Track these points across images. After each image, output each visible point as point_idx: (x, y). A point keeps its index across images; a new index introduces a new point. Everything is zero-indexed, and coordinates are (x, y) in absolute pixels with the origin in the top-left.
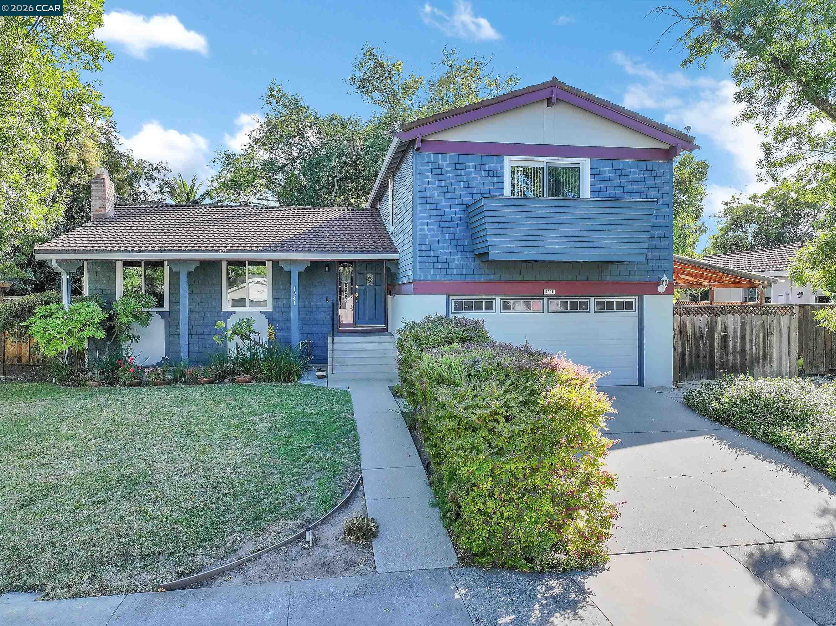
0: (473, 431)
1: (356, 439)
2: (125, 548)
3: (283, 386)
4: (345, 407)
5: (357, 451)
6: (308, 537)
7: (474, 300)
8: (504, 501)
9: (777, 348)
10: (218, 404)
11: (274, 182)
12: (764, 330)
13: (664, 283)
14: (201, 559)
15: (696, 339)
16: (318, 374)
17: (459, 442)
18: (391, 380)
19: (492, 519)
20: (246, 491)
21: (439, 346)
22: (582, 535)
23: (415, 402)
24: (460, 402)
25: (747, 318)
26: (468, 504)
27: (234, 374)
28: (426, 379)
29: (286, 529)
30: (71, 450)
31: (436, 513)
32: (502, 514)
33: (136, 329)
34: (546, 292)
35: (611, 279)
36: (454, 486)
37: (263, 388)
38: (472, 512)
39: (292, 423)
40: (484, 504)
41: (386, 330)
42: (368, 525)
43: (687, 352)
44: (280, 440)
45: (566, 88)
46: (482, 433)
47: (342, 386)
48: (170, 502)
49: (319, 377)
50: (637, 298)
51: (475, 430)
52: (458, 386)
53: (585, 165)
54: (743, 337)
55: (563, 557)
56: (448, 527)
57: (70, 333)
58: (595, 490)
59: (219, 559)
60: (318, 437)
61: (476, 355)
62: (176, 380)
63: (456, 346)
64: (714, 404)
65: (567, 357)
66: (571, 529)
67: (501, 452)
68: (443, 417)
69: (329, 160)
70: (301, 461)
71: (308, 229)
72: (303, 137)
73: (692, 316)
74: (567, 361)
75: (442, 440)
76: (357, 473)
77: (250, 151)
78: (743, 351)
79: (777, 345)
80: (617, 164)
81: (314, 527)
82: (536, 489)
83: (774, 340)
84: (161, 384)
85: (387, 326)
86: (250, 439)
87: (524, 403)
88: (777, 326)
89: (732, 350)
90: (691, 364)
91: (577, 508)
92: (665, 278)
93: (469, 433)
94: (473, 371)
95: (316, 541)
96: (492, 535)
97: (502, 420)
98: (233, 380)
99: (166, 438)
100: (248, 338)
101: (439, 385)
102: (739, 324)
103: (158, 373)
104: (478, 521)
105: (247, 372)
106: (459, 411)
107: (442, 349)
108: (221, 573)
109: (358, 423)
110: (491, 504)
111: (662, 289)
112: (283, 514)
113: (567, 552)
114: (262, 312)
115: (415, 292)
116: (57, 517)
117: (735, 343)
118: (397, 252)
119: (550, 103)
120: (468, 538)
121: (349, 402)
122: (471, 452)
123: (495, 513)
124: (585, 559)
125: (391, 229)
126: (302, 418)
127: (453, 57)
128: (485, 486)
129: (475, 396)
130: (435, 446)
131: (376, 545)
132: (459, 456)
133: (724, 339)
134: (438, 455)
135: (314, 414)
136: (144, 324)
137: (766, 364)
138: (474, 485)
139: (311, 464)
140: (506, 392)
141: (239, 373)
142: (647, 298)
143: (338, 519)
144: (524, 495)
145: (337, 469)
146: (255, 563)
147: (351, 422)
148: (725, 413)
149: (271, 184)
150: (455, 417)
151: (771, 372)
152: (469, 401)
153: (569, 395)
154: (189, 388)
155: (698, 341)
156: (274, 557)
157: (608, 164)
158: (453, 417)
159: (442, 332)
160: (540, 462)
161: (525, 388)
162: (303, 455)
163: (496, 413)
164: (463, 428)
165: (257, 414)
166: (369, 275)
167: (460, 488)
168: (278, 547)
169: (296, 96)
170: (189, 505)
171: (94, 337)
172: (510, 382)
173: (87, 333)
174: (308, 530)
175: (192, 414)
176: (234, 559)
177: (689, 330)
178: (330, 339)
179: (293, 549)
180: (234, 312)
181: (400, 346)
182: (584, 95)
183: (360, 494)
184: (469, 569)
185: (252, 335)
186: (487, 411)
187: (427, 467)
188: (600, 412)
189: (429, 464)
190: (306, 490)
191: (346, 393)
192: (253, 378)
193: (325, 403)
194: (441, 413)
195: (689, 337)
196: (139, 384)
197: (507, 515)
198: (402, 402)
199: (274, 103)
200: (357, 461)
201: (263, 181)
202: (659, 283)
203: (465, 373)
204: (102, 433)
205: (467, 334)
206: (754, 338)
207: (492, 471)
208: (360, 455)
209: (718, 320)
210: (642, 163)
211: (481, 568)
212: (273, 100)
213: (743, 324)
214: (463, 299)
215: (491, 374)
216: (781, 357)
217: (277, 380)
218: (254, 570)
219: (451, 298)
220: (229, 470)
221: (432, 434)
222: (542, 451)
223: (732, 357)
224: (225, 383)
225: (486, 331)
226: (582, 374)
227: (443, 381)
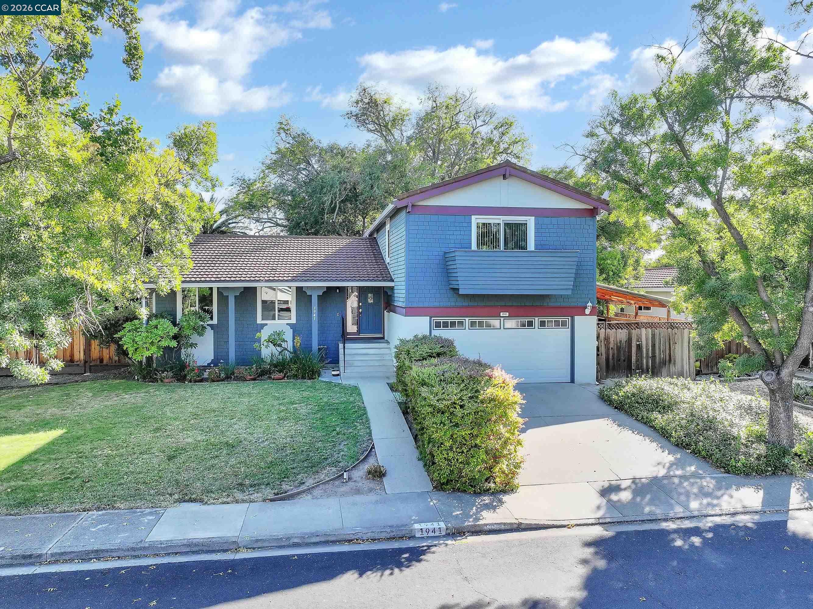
0: (442, 413)
1: (368, 420)
2: (240, 481)
3: (309, 382)
4: (357, 398)
5: (369, 428)
6: (346, 475)
7: (449, 320)
8: (459, 453)
9: (680, 354)
10: (267, 396)
11: (283, 202)
12: (670, 340)
13: (589, 308)
14: (285, 487)
15: (617, 346)
16: (334, 373)
17: (434, 420)
18: (388, 378)
19: (451, 463)
20: (302, 451)
21: (423, 359)
22: (503, 472)
23: (407, 395)
24: (434, 397)
25: (657, 331)
26: (438, 454)
27: (270, 373)
28: (414, 382)
29: (331, 472)
30: (181, 427)
31: (421, 463)
32: (457, 460)
33: (195, 339)
34: (502, 314)
35: (551, 304)
36: (431, 445)
37: (294, 385)
38: (441, 459)
39: (322, 409)
40: (448, 454)
41: (383, 338)
42: (380, 469)
43: (611, 357)
44: (317, 421)
45: (517, 167)
46: (446, 415)
47: (352, 383)
48: (258, 457)
49: (334, 375)
50: (570, 318)
51: (443, 413)
52: (433, 387)
53: (531, 221)
54: (654, 346)
55: (492, 485)
56: (428, 471)
57: (152, 343)
58: (512, 447)
59: (296, 487)
60: (342, 419)
61: (446, 367)
62: (228, 378)
63: (434, 361)
64: (614, 397)
65: (502, 369)
66: (497, 470)
67: (457, 425)
68: (425, 405)
69: (332, 186)
70: (334, 433)
71: (322, 258)
72: (309, 163)
73: (614, 330)
74: (502, 371)
75: (424, 419)
76: (370, 441)
77: (262, 175)
78: (654, 356)
79: (680, 351)
80: (554, 220)
81: (348, 471)
82: (476, 446)
83: (678, 348)
84: (218, 381)
85: (384, 335)
86: (297, 420)
87: (471, 398)
88: (680, 337)
89: (645, 356)
90: (614, 365)
91: (500, 457)
92: (590, 304)
93: (439, 415)
94: (442, 378)
95: (350, 479)
96: (452, 472)
97: (458, 407)
98: (270, 378)
99: (240, 419)
100: (280, 345)
101: (422, 386)
102: (650, 336)
103: (216, 373)
104: (444, 464)
105: (280, 371)
106: (434, 402)
107: (425, 362)
108: (298, 494)
109: (369, 410)
110: (451, 454)
111: (587, 311)
112: (328, 464)
113: (495, 483)
114: (287, 324)
115: (406, 315)
116: (193, 465)
117: (647, 350)
118: (392, 280)
119: (505, 177)
120: (439, 474)
121: (360, 394)
122: (440, 425)
123: (454, 460)
124: (505, 487)
125: (387, 260)
126: (329, 406)
127: (436, 94)
128: (448, 444)
129: (444, 393)
130: (420, 423)
131: (385, 479)
132: (433, 427)
133: (639, 347)
134: (423, 429)
135: (337, 403)
136: (201, 334)
137: (672, 366)
138: (442, 444)
139: (340, 436)
140: (461, 390)
141: (274, 372)
142: (577, 318)
143: (361, 467)
144: (470, 449)
145: (357, 438)
146: (317, 489)
147: (362, 409)
148: (621, 403)
149: (281, 205)
150: (432, 405)
151: (675, 372)
152: (440, 396)
153: (497, 393)
154: (241, 384)
155: (619, 348)
156: (327, 486)
157: (547, 220)
158: (430, 406)
159: (425, 349)
160: (479, 431)
161: (473, 388)
162: (334, 430)
163: (455, 403)
164: (436, 412)
165: (296, 404)
166: (370, 295)
167: (434, 446)
168: (328, 481)
169: (304, 132)
170: (270, 459)
171: (169, 346)
172: (464, 385)
173: (164, 343)
174: (345, 471)
175: (252, 403)
176: (303, 488)
177: (612, 340)
178: (341, 346)
179: (337, 483)
180: (267, 324)
181: (397, 357)
182: (529, 172)
183: (373, 454)
184: (439, 492)
185: (283, 344)
186: (450, 402)
187: (415, 438)
188: (516, 403)
189: (417, 435)
190: (340, 451)
191: (356, 388)
192: (285, 377)
193: (343, 395)
194: (423, 403)
195: (611, 345)
196: (201, 381)
197: (460, 461)
198: (398, 395)
199: (283, 135)
200: (370, 434)
201: (274, 202)
202: (585, 308)
203: (438, 379)
204: (195, 416)
205: (442, 350)
206: (662, 346)
207: (452, 436)
208: (371, 431)
209: (634, 332)
210: (573, 219)
211: (446, 491)
212: (282, 131)
213: (653, 336)
214: (442, 320)
215: (454, 379)
216: (682, 360)
217: (303, 378)
218: (316, 492)
219: (433, 318)
220: (288, 439)
221: (419, 416)
222: (480, 425)
223: (645, 361)
224: (264, 380)
225: (455, 347)
226: (508, 380)
227: (425, 384)
